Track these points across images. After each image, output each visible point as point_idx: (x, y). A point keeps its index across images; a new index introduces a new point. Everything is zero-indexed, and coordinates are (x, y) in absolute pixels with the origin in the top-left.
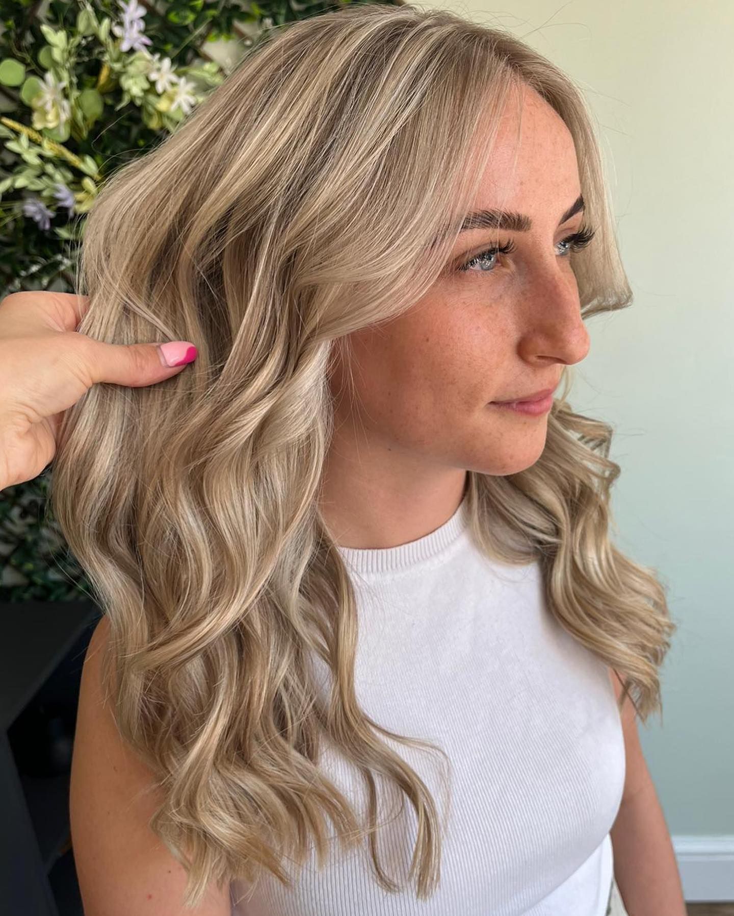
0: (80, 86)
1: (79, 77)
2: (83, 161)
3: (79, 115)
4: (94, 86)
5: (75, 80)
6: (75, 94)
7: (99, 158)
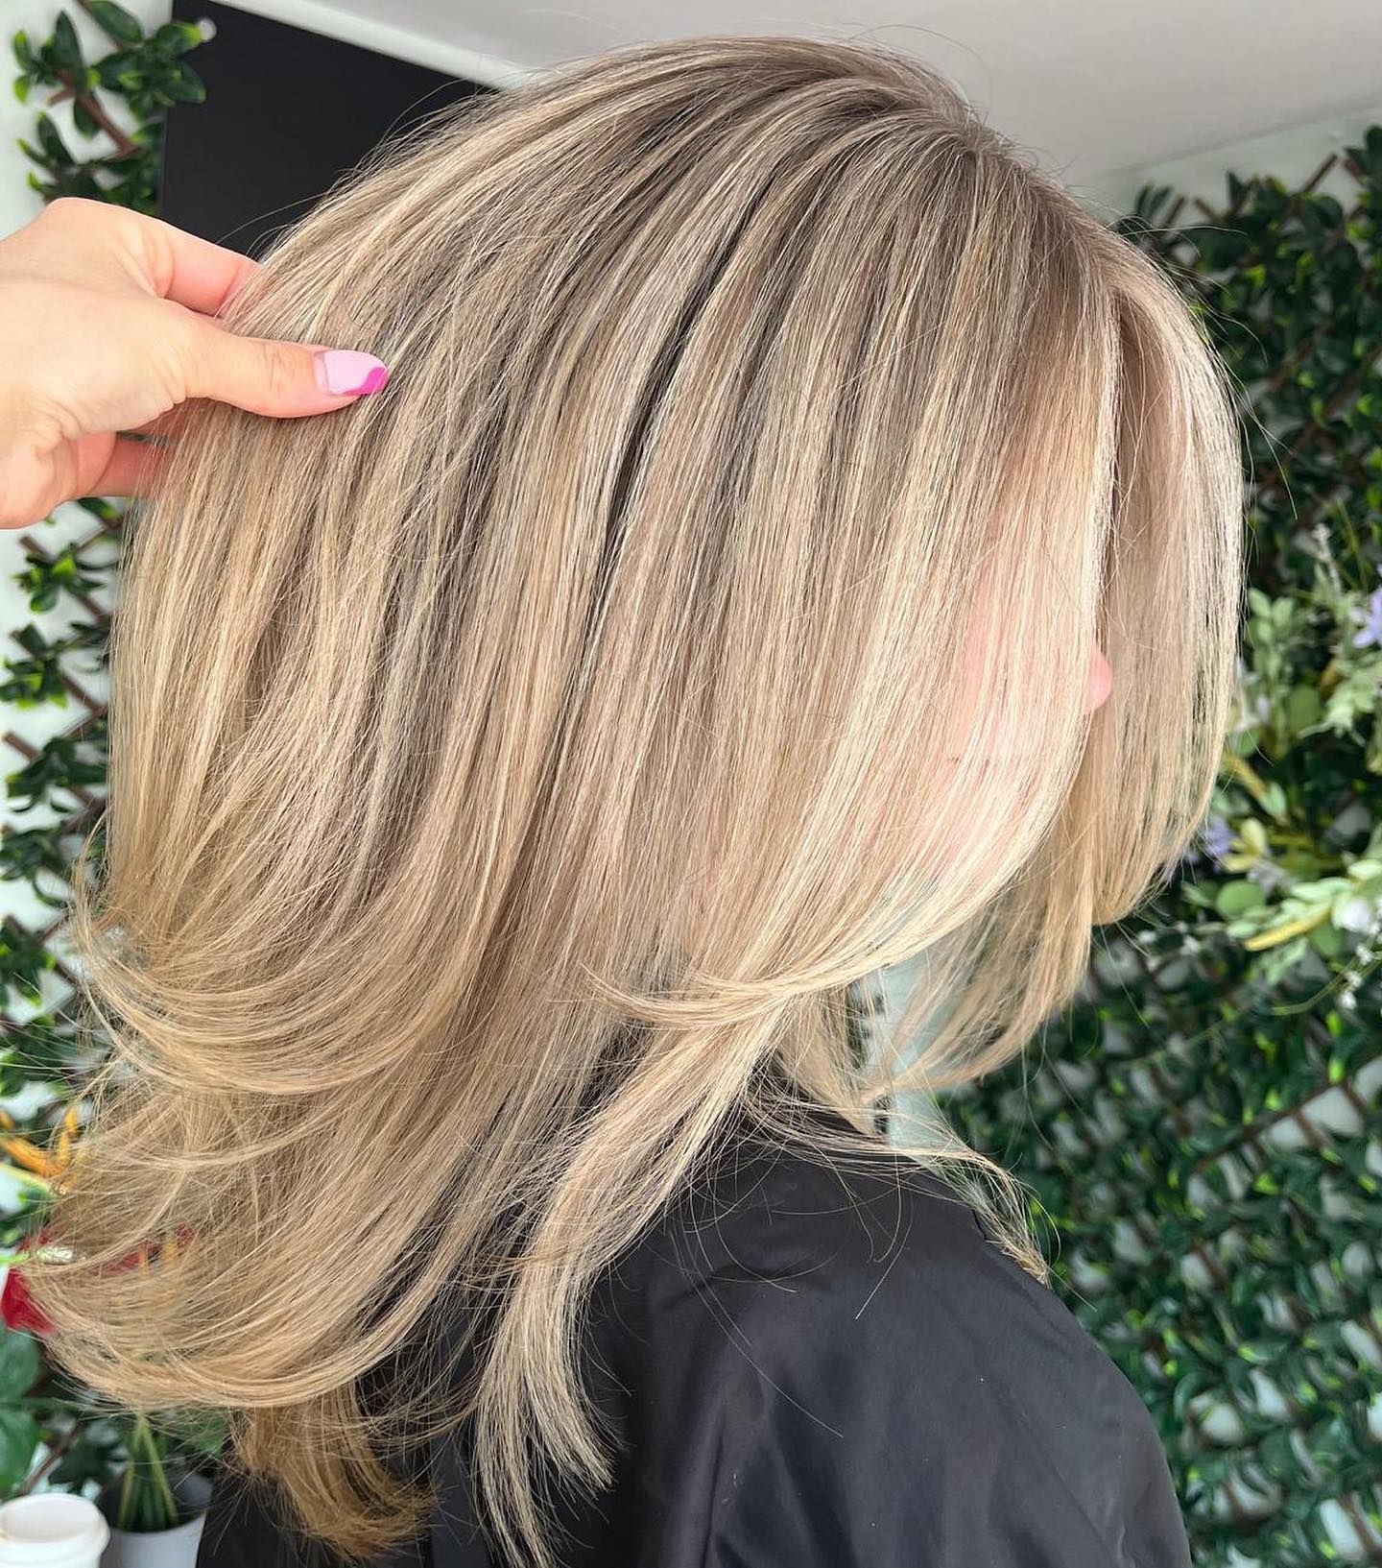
0: (1296, 680)
1: (1297, 666)
2: (1267, 791)
3: (1281, 721)
4: (1315, 684)
5: (1289, 669)
6: (1282, 690)
7: (1293, 790)
